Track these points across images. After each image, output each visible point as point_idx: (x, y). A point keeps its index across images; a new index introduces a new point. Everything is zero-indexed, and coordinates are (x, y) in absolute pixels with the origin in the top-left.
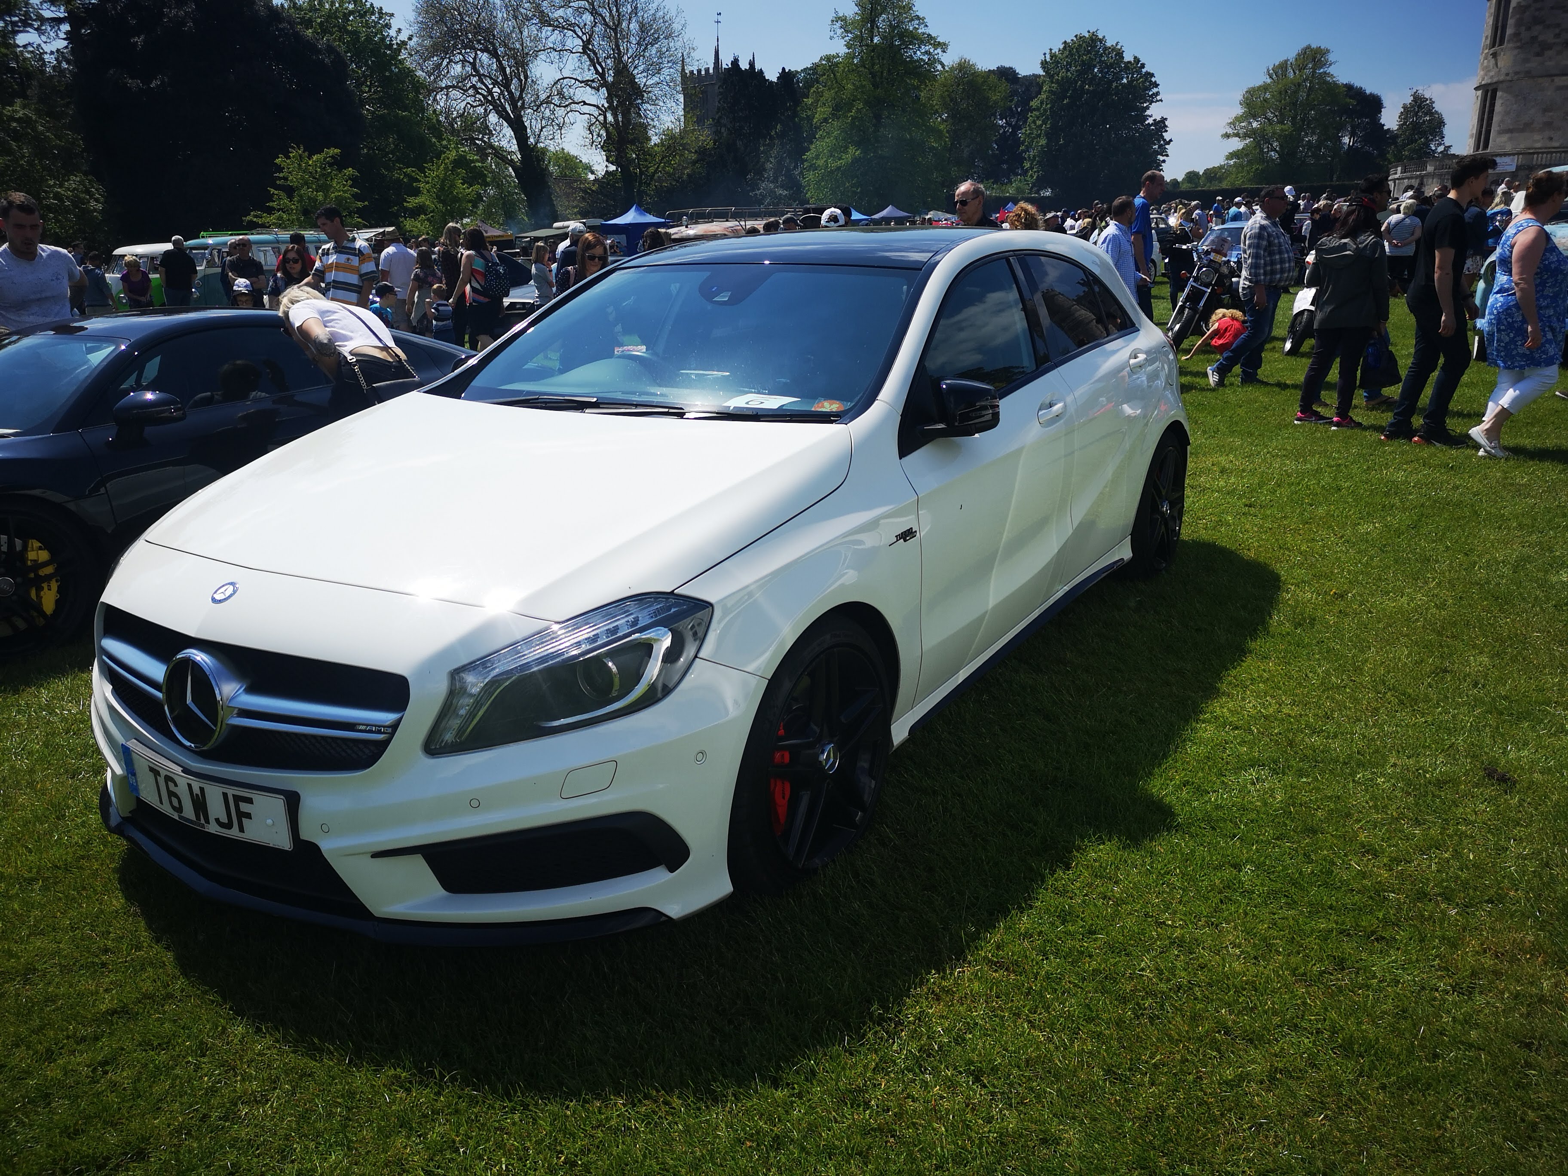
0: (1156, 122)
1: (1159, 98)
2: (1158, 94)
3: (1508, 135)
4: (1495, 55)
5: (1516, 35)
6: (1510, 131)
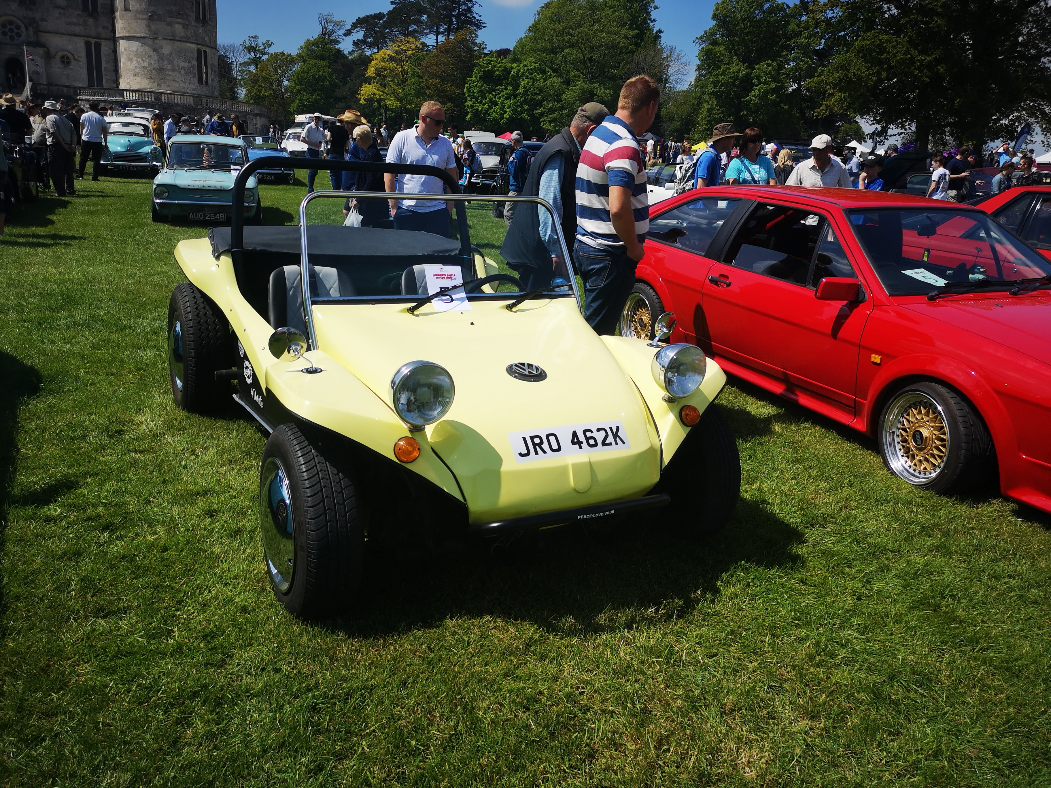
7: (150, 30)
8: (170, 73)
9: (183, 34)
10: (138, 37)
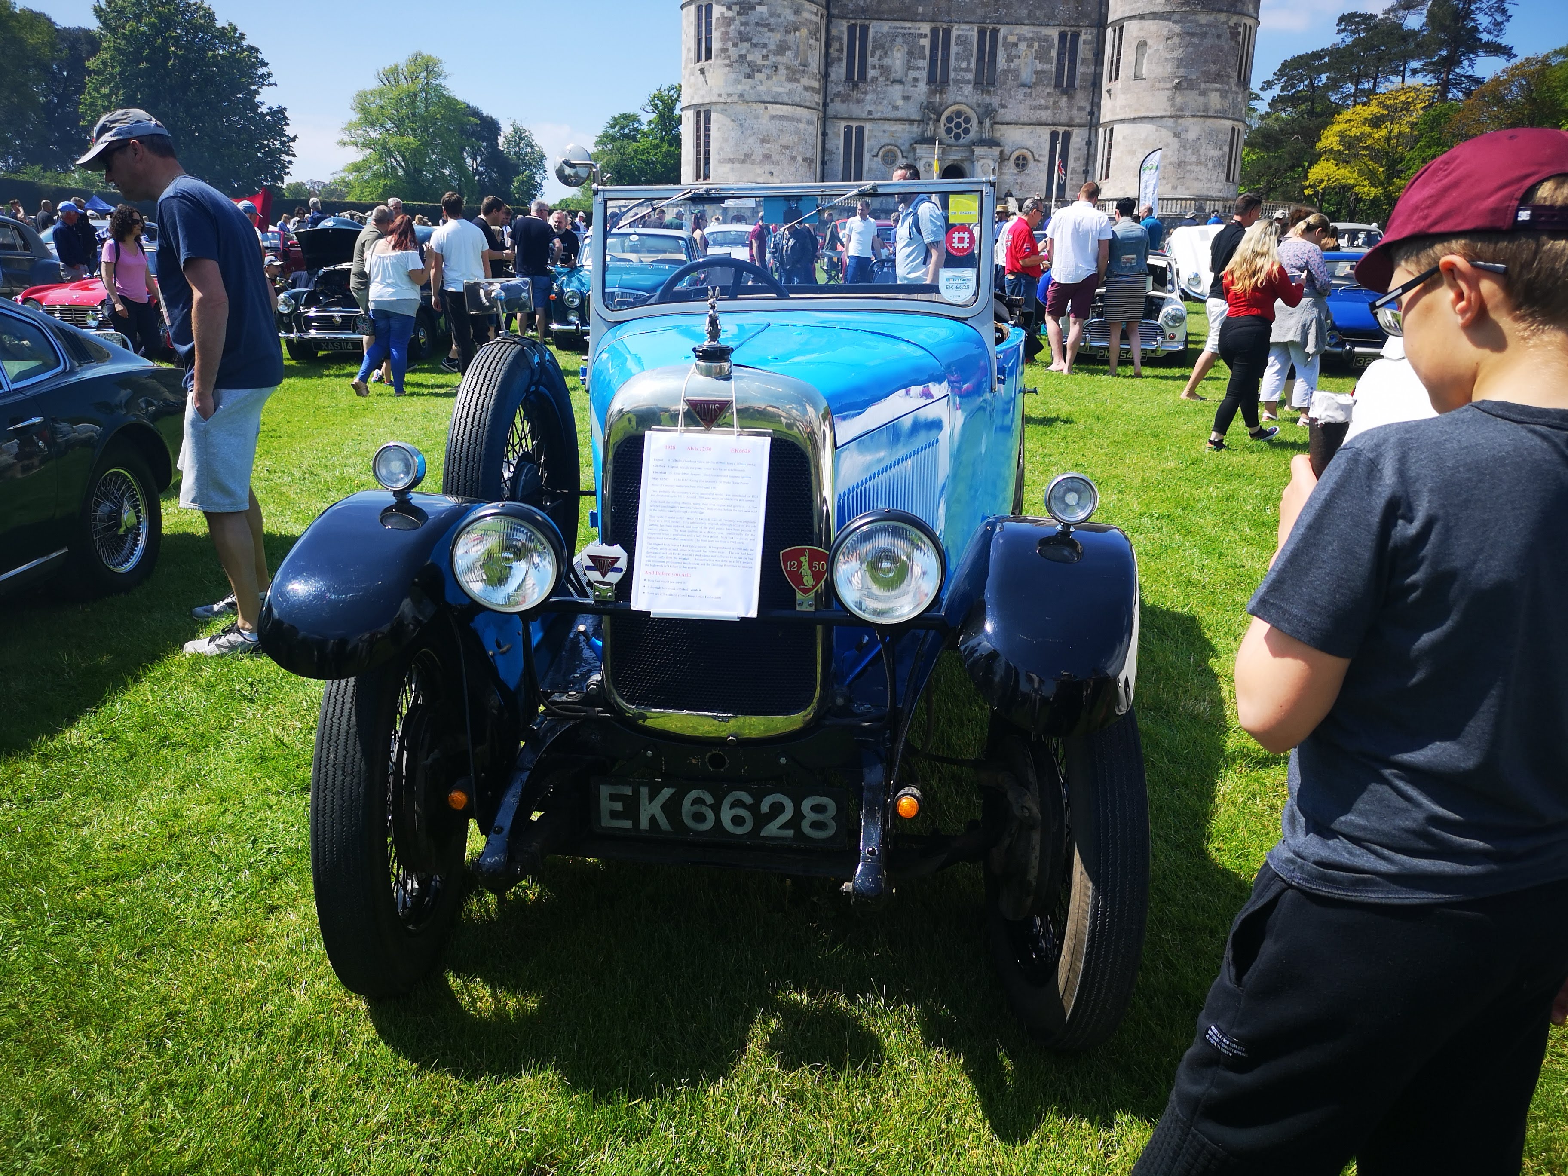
0: (272, 112)
1: (271, 80)
2: (269, 75)
3: (730, 165)
4: (702, 71)
5: (724, 50)
6: (731, 161)
7: (1173, 105)
8: (1194, 167)
9: (1219, 106)
10: (1152, 118)
